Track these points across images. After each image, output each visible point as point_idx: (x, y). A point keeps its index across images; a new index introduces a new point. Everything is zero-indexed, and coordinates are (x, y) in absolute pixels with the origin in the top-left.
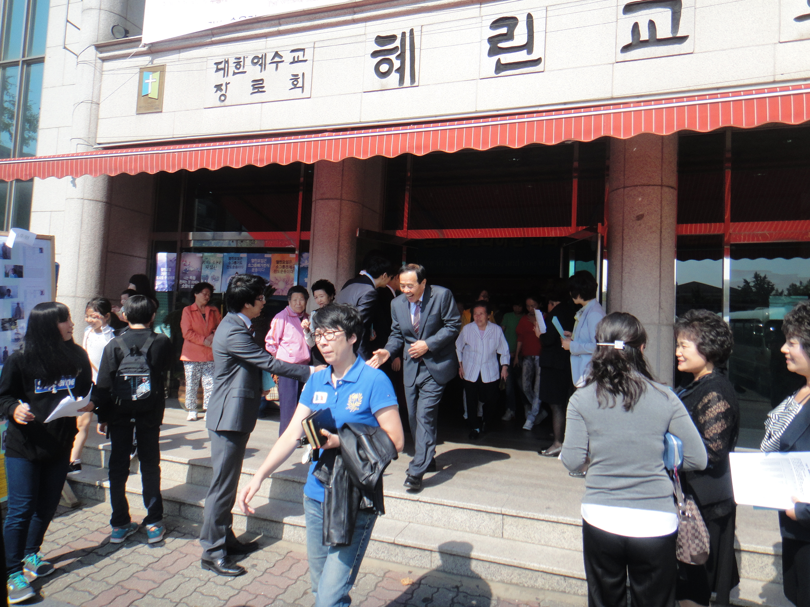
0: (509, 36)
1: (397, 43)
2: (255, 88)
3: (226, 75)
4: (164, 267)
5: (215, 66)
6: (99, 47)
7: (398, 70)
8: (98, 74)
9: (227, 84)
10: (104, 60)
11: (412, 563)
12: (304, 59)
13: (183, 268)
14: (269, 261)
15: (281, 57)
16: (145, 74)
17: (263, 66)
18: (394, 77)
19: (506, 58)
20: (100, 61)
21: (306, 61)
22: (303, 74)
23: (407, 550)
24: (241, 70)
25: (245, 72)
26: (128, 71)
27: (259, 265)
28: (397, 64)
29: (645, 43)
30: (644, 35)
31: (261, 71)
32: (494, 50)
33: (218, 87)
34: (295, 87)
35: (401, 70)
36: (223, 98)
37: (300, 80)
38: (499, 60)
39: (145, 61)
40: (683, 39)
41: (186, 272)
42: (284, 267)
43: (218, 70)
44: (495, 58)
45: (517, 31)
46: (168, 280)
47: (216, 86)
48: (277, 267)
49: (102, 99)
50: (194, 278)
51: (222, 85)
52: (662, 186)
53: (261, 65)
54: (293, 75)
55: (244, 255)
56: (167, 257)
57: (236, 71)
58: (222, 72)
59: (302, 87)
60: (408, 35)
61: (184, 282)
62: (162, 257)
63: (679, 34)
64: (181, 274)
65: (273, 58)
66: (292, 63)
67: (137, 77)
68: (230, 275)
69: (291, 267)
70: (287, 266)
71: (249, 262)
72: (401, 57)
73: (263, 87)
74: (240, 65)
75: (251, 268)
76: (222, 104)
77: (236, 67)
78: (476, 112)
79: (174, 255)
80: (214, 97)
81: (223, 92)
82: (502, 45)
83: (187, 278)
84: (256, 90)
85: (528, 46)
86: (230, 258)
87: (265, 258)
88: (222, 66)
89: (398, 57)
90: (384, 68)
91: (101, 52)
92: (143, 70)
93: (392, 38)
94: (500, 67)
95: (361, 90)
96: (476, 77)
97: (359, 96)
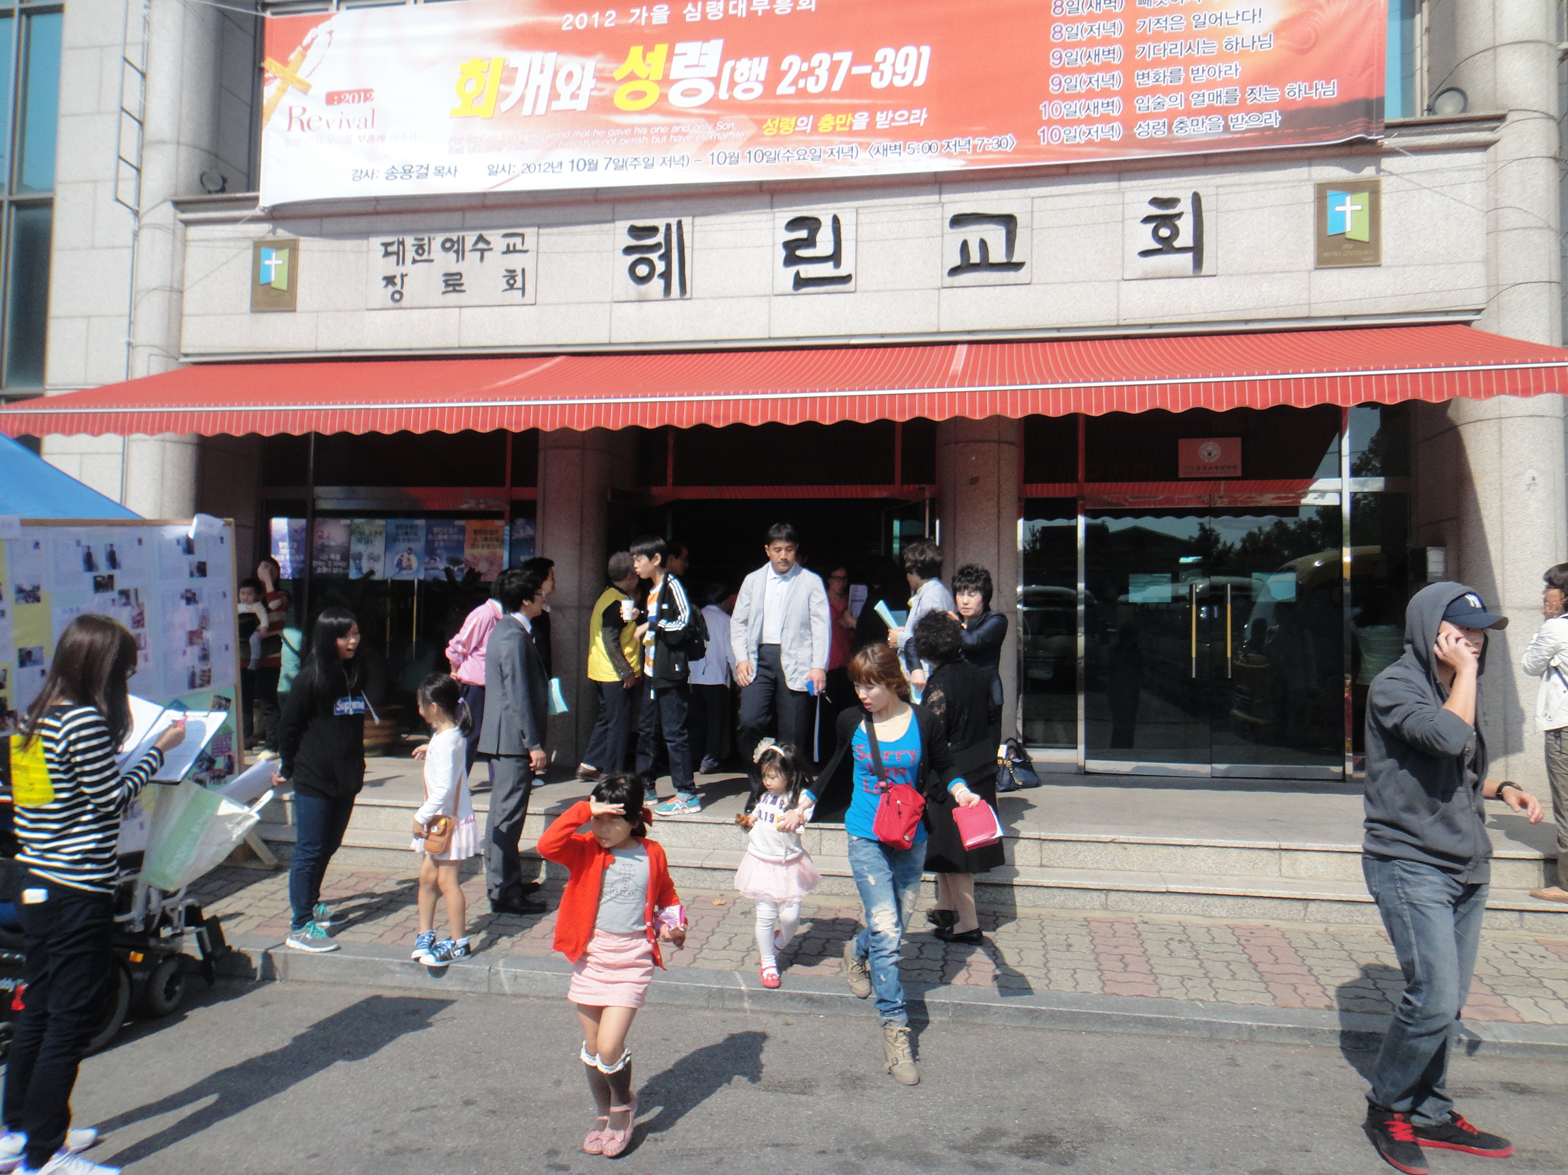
0: (810, 242)
1: (660, 238)
2: (447, 285)
3: (401, 260)
4: (283, 540)
5: (383, 248)
6: (179, 205)
7: (661, 275)
8: (179, 245)
9: (403, 276)
10: (187, 223)
11: (723, 886)
12: (525, 248)
13: (318, 542)
14: (462, 530)
15: (488, 243)
16: (264, 251)
17: (460, 254)
18: (657, 284)
19: (808, 271)
20: (181, 226)
21: (526, 251)
22: (523, 270)
23: (716, 873)
24: (425, 256)
25: (431, 261)
26: (232, 244)
27: (446, 537)
28: (660, 267)
29: (975, 267)
30: (975, 257)
31: (458, 260)
32: (791, 259)
33: (390, 280)
34: (511, 287)
35: (666, 276)
36: (397, 296)
37: (519, 279)
38: (798, 273)
39: (262, 230)
40: (1019, 266)
41: (323, 549)
42: (486, 539)
43: (387, 254)
44: (793, 270)
45: (820, 237)
46: (291, 561)
47: (385, 278)
48: (475, 540)
49: (187, 284)
50: (338, 557)
51: (395, 277)
52: (999, 442)
53: (457, 252)
54: (508, 271)
55: (421, 522)
56: (289, 525)
57: (418, 258)
58: (395, 257)
59: (523, 289)
60: (674, 229)
61: (320, 563)
62: (280, 525)
63: (1014, 260)
64: (315, 553)
65: (476, 243)
66: (504, 253)
67: (249, 255)
68: (397, 553)
69: (497, 540)
70: (491, 539)
71: (429, 531)
72: (666, 257)
73: (462, 285)
74: (424, 250)
75: (433, 542)
76: (397, 305)
77: (417, 252)
78: (768, 339)
79: (301, 523)
80: (382, 294)
81: (398, 288)
82: (801, 253)
83: (325, 557)
84: (451, 288)
85: (835, 258)
86: (397, 527)
87: (454, 526)
88: (394, 248)
89: (661, 257)
90: (642, 270)
91: (183, 211)
92: (259, 245)
93: (654, 230)
94: (800, 282)
95: (609, 299)
96: (769, 292)
97: (607, 306)
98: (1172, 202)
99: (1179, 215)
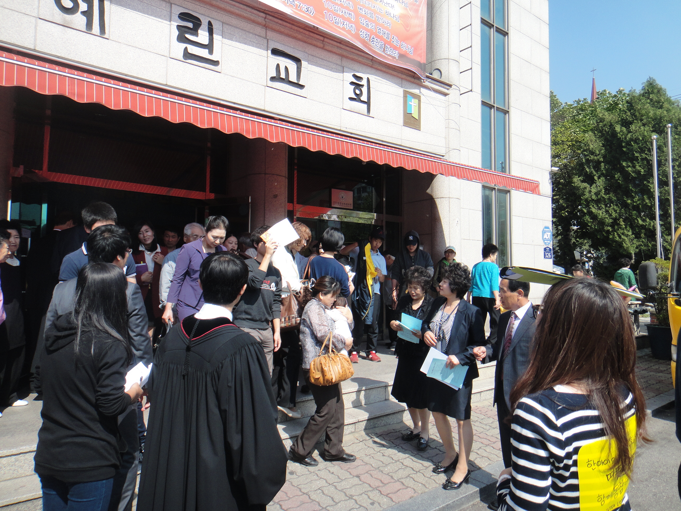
7: (84, 13)
18: (80, 18)
19: (193, 50)
28: (83, 6)
29: (282, 80)
30: (283, 75)
32: (182, 39)
35: (88, 14)
38: (186, 49)
40: (302, 87)
44: (183, 45)
45: (200, 31)
52: (285, 177)
63: (300, 83)
78: (166, 85)
82: (188, 36)
85: (210, 47)
90: (67, 3)
94: (187, 55)
95: (36, 15)
96: (167, 54)
97: (33, 20)
98: (359, 78)
99: (362, 86)
